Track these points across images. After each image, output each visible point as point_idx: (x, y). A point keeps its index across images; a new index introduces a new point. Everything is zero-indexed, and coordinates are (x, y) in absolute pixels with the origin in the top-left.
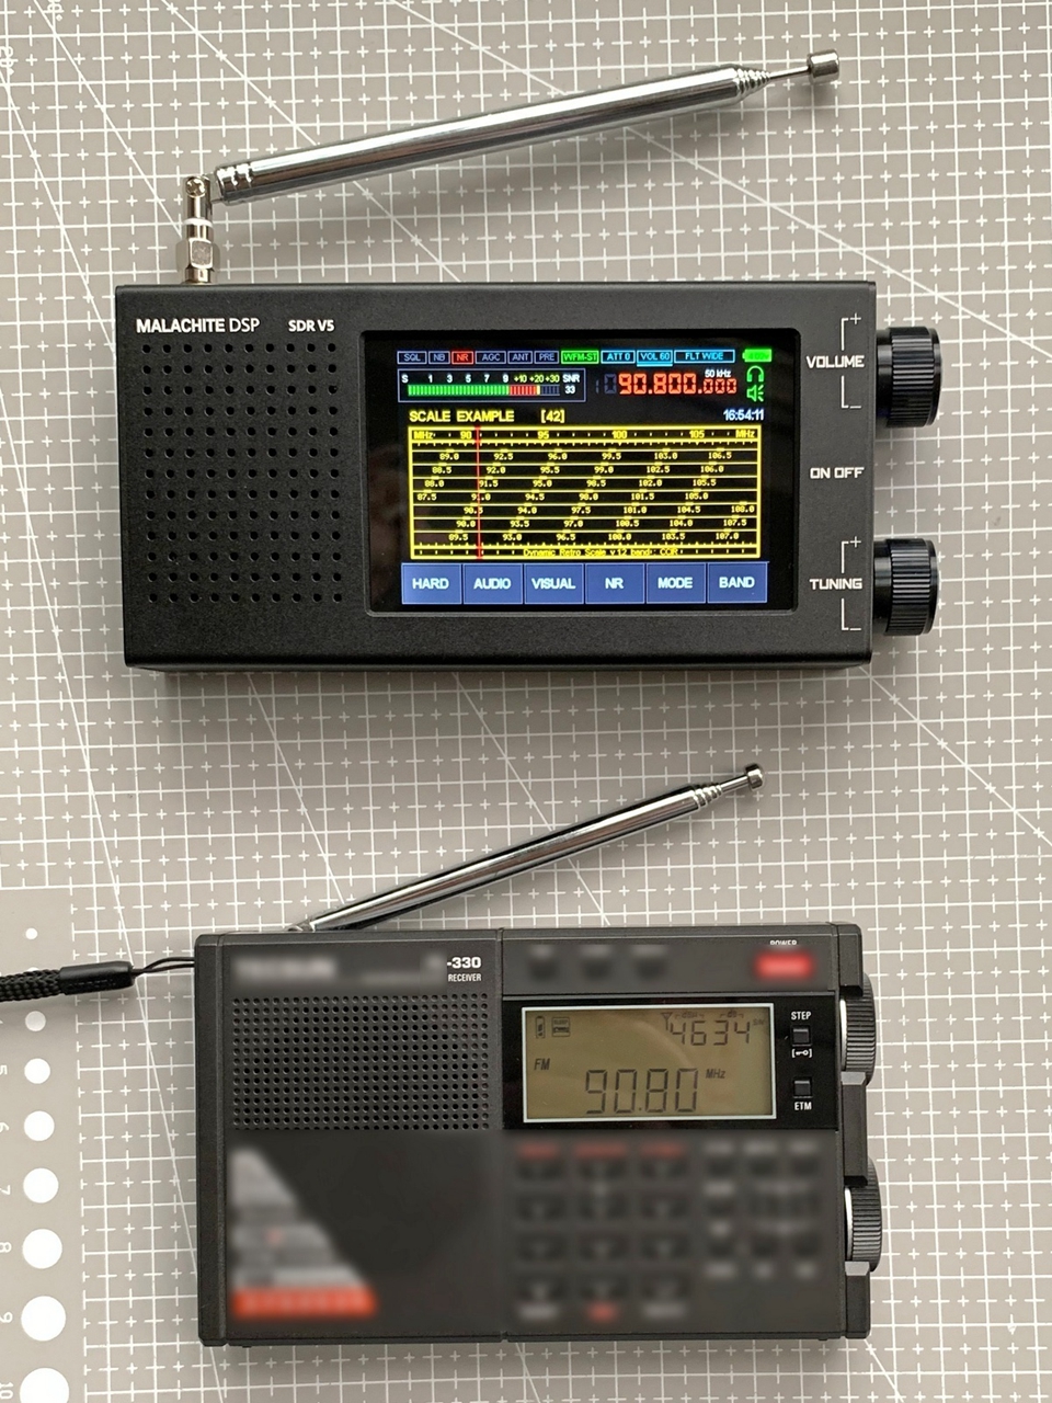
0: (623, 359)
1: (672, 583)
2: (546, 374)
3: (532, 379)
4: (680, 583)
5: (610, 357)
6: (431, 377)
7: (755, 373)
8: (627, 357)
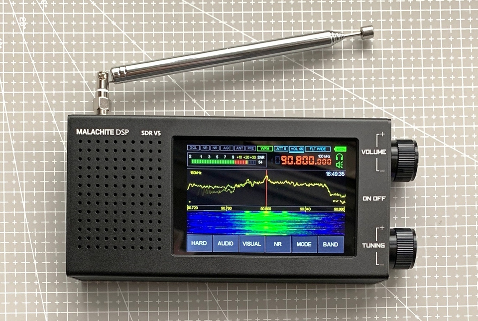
0: (283, 150)
1: (303, 244)
2: (250, 155)
3: (244, 157)
4: (306, 244)
5: (278, 149)
6: (201, 156)
7: (339, 157)
8: (285, 149)
